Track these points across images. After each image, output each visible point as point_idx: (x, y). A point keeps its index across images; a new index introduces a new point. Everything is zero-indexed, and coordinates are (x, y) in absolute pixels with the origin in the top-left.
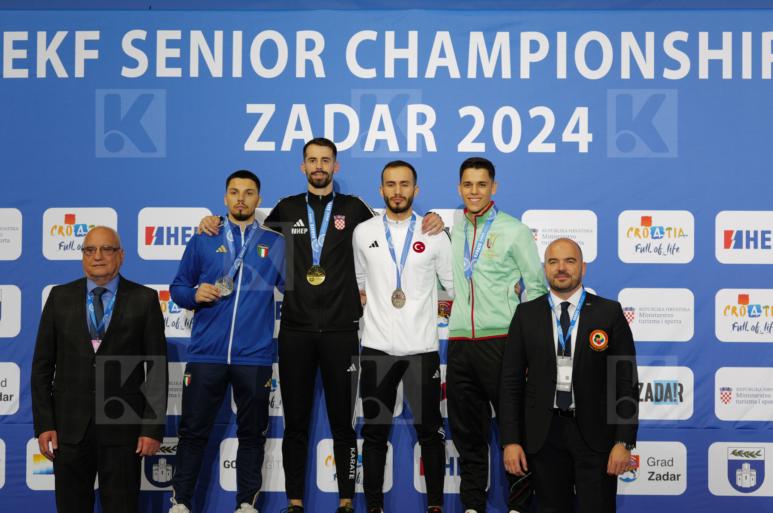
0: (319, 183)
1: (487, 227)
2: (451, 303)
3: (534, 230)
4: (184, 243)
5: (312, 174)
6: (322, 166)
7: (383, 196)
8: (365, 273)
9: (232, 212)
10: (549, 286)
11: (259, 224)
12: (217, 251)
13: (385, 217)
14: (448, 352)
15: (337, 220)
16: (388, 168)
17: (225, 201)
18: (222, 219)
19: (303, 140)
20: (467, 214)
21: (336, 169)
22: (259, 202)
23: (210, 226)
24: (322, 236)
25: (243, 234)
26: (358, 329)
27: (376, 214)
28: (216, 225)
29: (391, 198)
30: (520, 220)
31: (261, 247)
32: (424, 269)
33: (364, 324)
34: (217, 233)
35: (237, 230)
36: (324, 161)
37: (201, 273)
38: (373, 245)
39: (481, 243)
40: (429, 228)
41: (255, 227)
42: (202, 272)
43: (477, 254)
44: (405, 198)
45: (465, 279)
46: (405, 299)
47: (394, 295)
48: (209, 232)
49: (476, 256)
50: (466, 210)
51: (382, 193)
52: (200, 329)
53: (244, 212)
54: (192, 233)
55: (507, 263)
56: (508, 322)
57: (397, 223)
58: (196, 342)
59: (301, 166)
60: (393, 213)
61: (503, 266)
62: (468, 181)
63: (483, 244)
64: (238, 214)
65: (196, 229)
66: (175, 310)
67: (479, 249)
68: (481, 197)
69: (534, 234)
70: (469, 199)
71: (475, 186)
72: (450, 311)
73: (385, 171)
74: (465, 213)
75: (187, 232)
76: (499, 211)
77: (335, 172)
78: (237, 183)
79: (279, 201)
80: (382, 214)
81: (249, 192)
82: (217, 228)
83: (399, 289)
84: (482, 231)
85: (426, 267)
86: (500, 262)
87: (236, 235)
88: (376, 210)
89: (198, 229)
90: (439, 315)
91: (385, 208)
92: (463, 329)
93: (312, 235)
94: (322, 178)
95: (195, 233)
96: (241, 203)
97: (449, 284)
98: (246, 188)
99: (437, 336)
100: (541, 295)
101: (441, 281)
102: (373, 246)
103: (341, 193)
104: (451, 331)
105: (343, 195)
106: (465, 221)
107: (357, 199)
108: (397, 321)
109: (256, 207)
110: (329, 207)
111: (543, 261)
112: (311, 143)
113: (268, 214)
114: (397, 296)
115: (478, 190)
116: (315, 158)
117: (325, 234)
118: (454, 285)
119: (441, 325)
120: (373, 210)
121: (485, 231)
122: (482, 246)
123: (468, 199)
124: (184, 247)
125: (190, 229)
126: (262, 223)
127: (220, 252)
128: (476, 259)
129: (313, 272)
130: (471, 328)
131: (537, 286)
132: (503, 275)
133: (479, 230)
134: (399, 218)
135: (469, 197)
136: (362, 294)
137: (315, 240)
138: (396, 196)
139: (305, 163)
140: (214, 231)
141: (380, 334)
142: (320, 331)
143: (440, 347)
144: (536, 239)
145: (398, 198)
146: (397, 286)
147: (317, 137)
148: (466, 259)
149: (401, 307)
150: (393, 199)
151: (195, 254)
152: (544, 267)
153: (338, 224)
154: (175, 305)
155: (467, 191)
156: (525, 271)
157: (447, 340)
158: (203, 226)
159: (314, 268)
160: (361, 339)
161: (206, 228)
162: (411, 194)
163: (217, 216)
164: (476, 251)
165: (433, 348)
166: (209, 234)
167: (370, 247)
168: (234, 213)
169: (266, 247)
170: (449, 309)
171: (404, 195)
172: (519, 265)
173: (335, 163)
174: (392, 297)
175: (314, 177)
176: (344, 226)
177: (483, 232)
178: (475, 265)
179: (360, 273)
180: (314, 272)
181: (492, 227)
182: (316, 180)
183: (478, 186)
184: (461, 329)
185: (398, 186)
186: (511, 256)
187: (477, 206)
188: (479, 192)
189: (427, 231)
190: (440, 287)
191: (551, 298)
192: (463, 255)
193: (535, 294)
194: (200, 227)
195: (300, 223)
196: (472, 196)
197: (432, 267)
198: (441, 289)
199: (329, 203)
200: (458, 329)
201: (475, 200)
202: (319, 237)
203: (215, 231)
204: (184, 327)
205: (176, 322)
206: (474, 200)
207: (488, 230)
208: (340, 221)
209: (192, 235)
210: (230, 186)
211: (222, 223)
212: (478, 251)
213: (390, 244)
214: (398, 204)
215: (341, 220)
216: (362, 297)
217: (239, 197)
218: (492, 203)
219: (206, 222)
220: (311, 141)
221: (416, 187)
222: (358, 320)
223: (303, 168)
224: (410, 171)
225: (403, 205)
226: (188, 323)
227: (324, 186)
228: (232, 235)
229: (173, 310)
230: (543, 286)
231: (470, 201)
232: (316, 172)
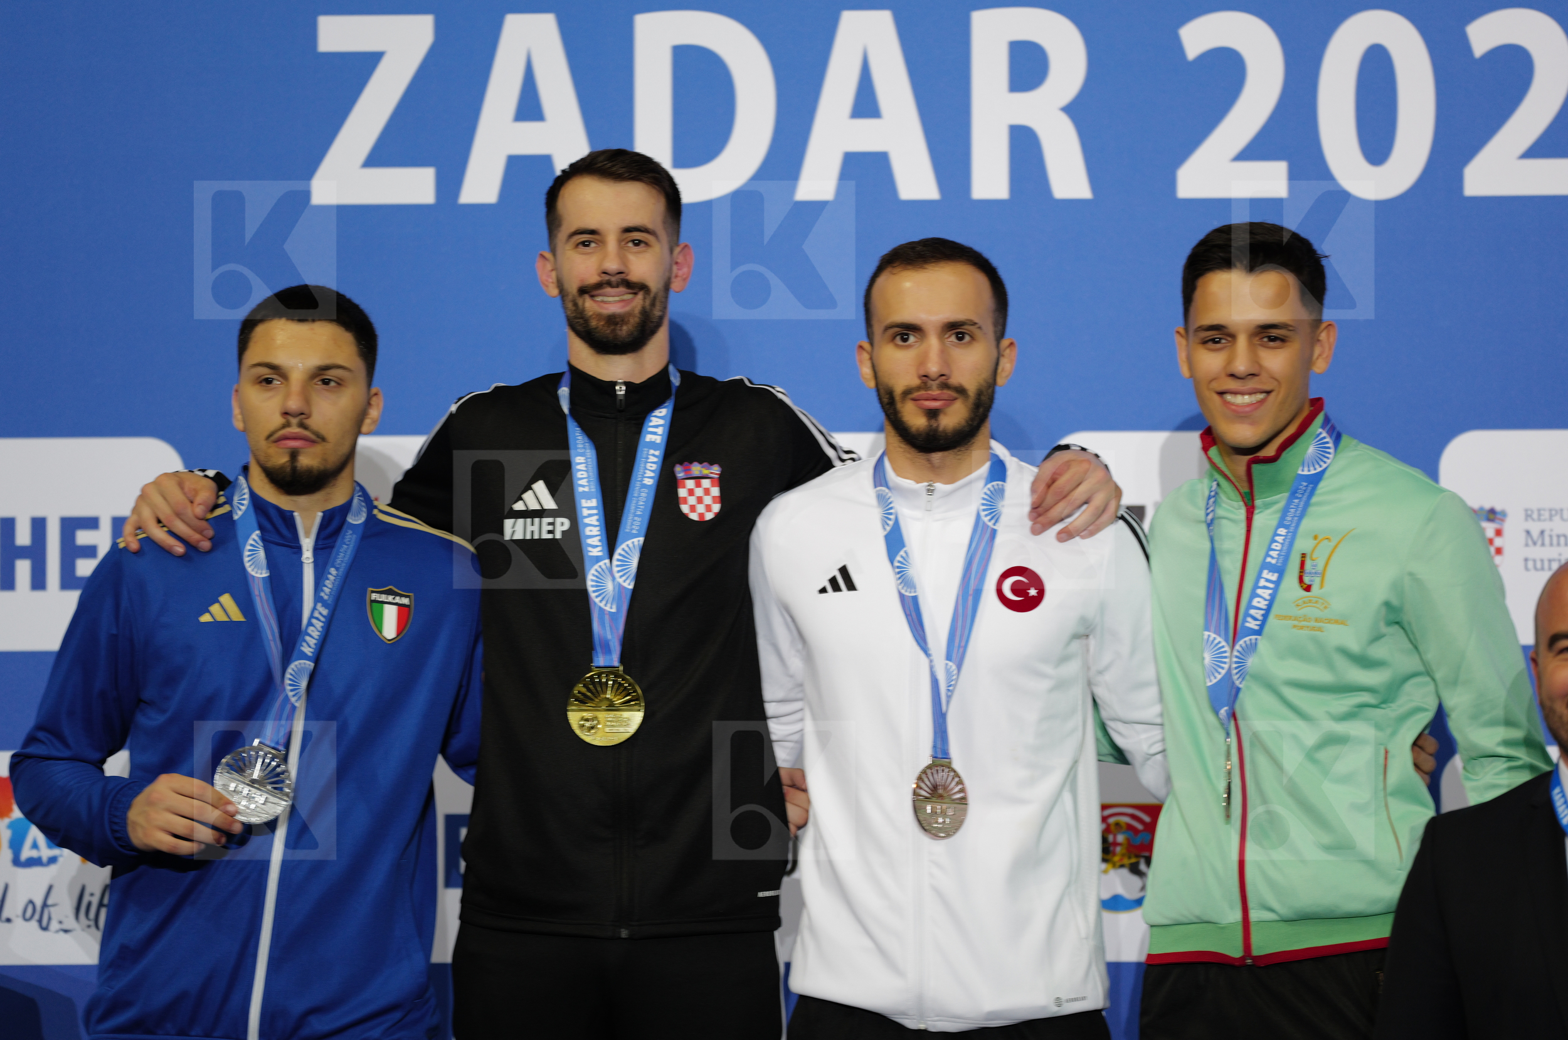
0: (614, 330)
1: (1297, 506)
2: (1154, 811)
3: (1492, 515)
4: (68, 580)
5: (584, 291)
6: (623, 260)
7: (872, 384)
8: (800, 695)
9: (262, 459)
10: (1551, 739)
11: (376, 503)
12: (205, 618)
13: (879, 467)
14: (1144, 1013)
15: (690, 484)
16: (889, 269)
17: (236, 411)
18: (222, 482)
19: (547, 160)
20: (1213, 452)
21: (680, 273)
22: (374, 413)
23: (178, 515)
24: (631, 545)
25: (307, 544)
26: (777, 923)
27: (845, 456)
28: (199, 510)
29: (907, 393)
30: (1434, 474)
31: (383, 598)
32: (1043, 675)
33: (800, 903)
34: (206, 545)
35: (285, 531)
36: (633, 241)
37: (139, 702)
38: (833, 581)
39: (1272, 568)
40: (1060, 509)
41: (357, 519)
42: (145, 702)
43: (1258, 614)
44: (961, 391)
45: (1211, 717)
46: (963, 801)
47: (923, 785)
48: (170, 541)
49: (1252, 624)
50: (1210, 438)
51: (867, 370)
52: (135, 929)
53: (308, 460)
54: (101, 540)
55: (1378, 651)
56: (1390, 891)
57: (930, 491)
58: (119, 984)
59: (539, 264)
60: (913, 453)
61: (1365, 662)
62: (1215, 322)
63: (1281, 571)
64: (282, 467)
65: (118, 523)
66: (34, 854)
67: (1266, 594)
68: (1267, 388)
69: (1490, 529)
70: (1221, 394)
71: (1242, 342)
72: (1149, 847)
73: (881, 280)
74: (1205, 449)
75: (83, 537)
76: (1345, 439)
77: (675, 285)
78: (279, 342)
79: (454, 408)
80: (871, 454)
81: (331, 374)
82: (204, 524)
83: (941, 758)
84: (1275, 523)
85: (1048, 669)
86: (1354, 646)
87: (277, 550)
88: (843, 440)
89: (128, 529)
90: (1104, 860)
91: (881, 429)
92: (1206, 918)
93: (590, 541)
94: (627, 309)
95: (114, 545)
96: (294, 421)
97: (1143, 736)
98: (315, 360)
99: (1100, 948)
100: (1524, 777)
101: (1111, 724)
102: (836, 587)
103: (702, 371)
104: (1154, 929)
105: (711, 381)
106: (1206, 481)
107: (765, 397)
108: (936, 891)
109: (358, 432)
110: (656, 427)
111: (1527, 636)
112: (578, 169)
113: (408, 462)
114: (935, 788)
115: (1255, 360)
116: (593, 232)
117: (642, 539)
118: (1163, 740)
119: (1114, 904)
120: (832, 441)
121: (1290, 521)
122: (1277, 583)
123: (1216, 398)
124: (72, 598)
125: (92, 523)
126: (383, 496)
127: (216, 624)
128: (1253, 637)
129: (591, 697)
130: (1237, 916)
131: (1507, 743)
132: (1366, 698)
133: (1264, 519)
134: (936, 473)
135: (1220, 389)
136: (793, 786)
137: (601, 563)
138: (925, 383)
139: (553, 251)
140: (193, 536)
141: (868, 943)
142: (624, 933)
143: (1113, 993)
144: (1499, 551)
145: (936, 392)
146: (935, 747)
147: (601, 147)
148: (1213, 635)
149: (948, 836)
150: (915, 395)
151: (114, 631)
152: (1532, 666)
153: (692, 500)
154: (35, 833)
155: (1211, 361)
156: (1454, 683)
157: (1138, 964)
158: (147, 514)
159: (599, 675)
160: (788, 966)
161: (159, 521)
162: (986, 374)
163: (203, 471)
164: (1255, 602)
165: (1084, 998)
166: (171, 547)
167: (823, 591)
168: (269, 464)
169: (401, 596)
170: (1147, 836)
171: (956, 379)
172: (1430, 656)
173: (677, 250)
174: (915, 793)
175: (590, 305)
176: (716, 508)
177: (1281, 524)
178: (1252, 662)
179: (780, 695)
180: (596, 694)
181: (1319, 504)
182: (599, 320)
183: (1256, 340)
184: (1198, 917)
185: (933, 342)
186: (1397, 623)
187: (1253, 423)
188: (1260, 366)
189: (1052, 523)
190: (1107, 749)
191: (1562, 791)
192: (1200, 620)
193: (1497, 774)
194: (135, 518)
195: (540, 495)
196: (1232, 385)
197: (1073, 668)
198: (1111, 759)
199: (657, 413)
200: (1185, 920)
201: (1247, 399)
202: (619, 551)
203: (197, 536)
204: (70, 922)
205: (39, 903)
206: (1240, 400)
207: (1301, 517)
208: (698, 485)
209: (103, 549)
210: (254, 354)
211: (222, 500)
212: (1263, 604)
213: (903, 576)
214: (933, 414)
215: (706, 483)
216: (791, 795)
217: (287, 396)
218: (1317, 405)
219: (158, 500)
220: (578, 162)
221: (1005, 342)
222: (777, 886)
223: (545, 274)
224: (981, 281)
225: (954, 417)
226: (89, 904)
227: (633, 344)
228: (262, 554)
229: (27, 853)
230: (1529, 743)
231: (1227, 403)
232: (599, 286)
